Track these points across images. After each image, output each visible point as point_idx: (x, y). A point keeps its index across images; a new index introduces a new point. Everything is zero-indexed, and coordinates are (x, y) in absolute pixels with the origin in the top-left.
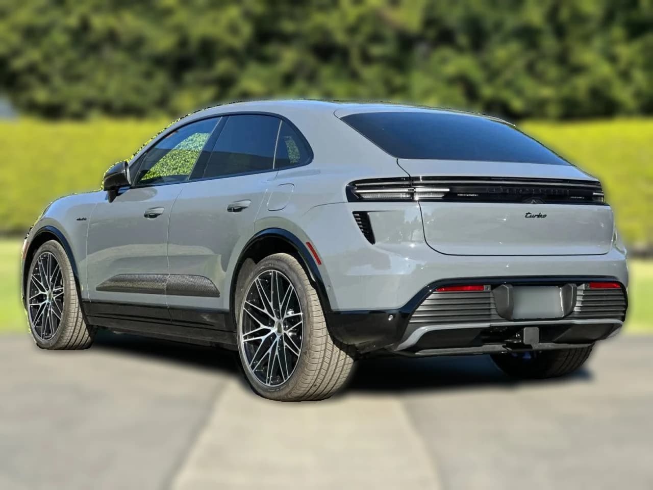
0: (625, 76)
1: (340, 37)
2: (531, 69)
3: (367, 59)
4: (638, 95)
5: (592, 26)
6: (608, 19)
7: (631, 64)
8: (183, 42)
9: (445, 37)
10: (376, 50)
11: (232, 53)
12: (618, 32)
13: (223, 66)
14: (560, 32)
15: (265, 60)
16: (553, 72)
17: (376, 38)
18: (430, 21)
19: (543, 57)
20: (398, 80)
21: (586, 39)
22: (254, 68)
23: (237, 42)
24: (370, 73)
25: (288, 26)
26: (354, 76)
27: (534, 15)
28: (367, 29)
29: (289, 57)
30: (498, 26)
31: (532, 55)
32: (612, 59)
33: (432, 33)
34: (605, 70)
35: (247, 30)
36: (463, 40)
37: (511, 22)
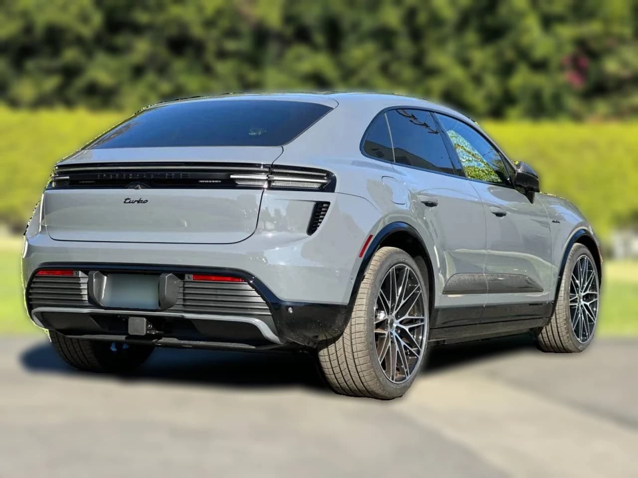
0: (477, 80)
1: (197, 31)
2: (385, 69)
3: (222, 55)
4: (489, 98)
5: (447, 30)
6: (463, 23)
7: (484, 68)
8: (28, 29)
9: (302, 35)
10: (231, 45)
11: (79, 41)
12: (471, 37)
13: (70, 55)
14: (416, 35)
15: (114, 50)
16: (408, 73)
17: (233, 33)
18: (289, 19)
19: (397, 58)
20: (252, 76)
21: (441, 42)
22: (102, 58)
23: (86, 31)
24: (224, 68)
25: (142, 17)
26: (208, 70)
27: (392, 17)
28: (224, 23)
29: (142, 48)
30: (355, 26)
31: (386, 56)
32: (465, 63)
33: (289, 31)
34: (457, 73)
35: (97, 19)
36: (319, 38)
37: (368, 23)
